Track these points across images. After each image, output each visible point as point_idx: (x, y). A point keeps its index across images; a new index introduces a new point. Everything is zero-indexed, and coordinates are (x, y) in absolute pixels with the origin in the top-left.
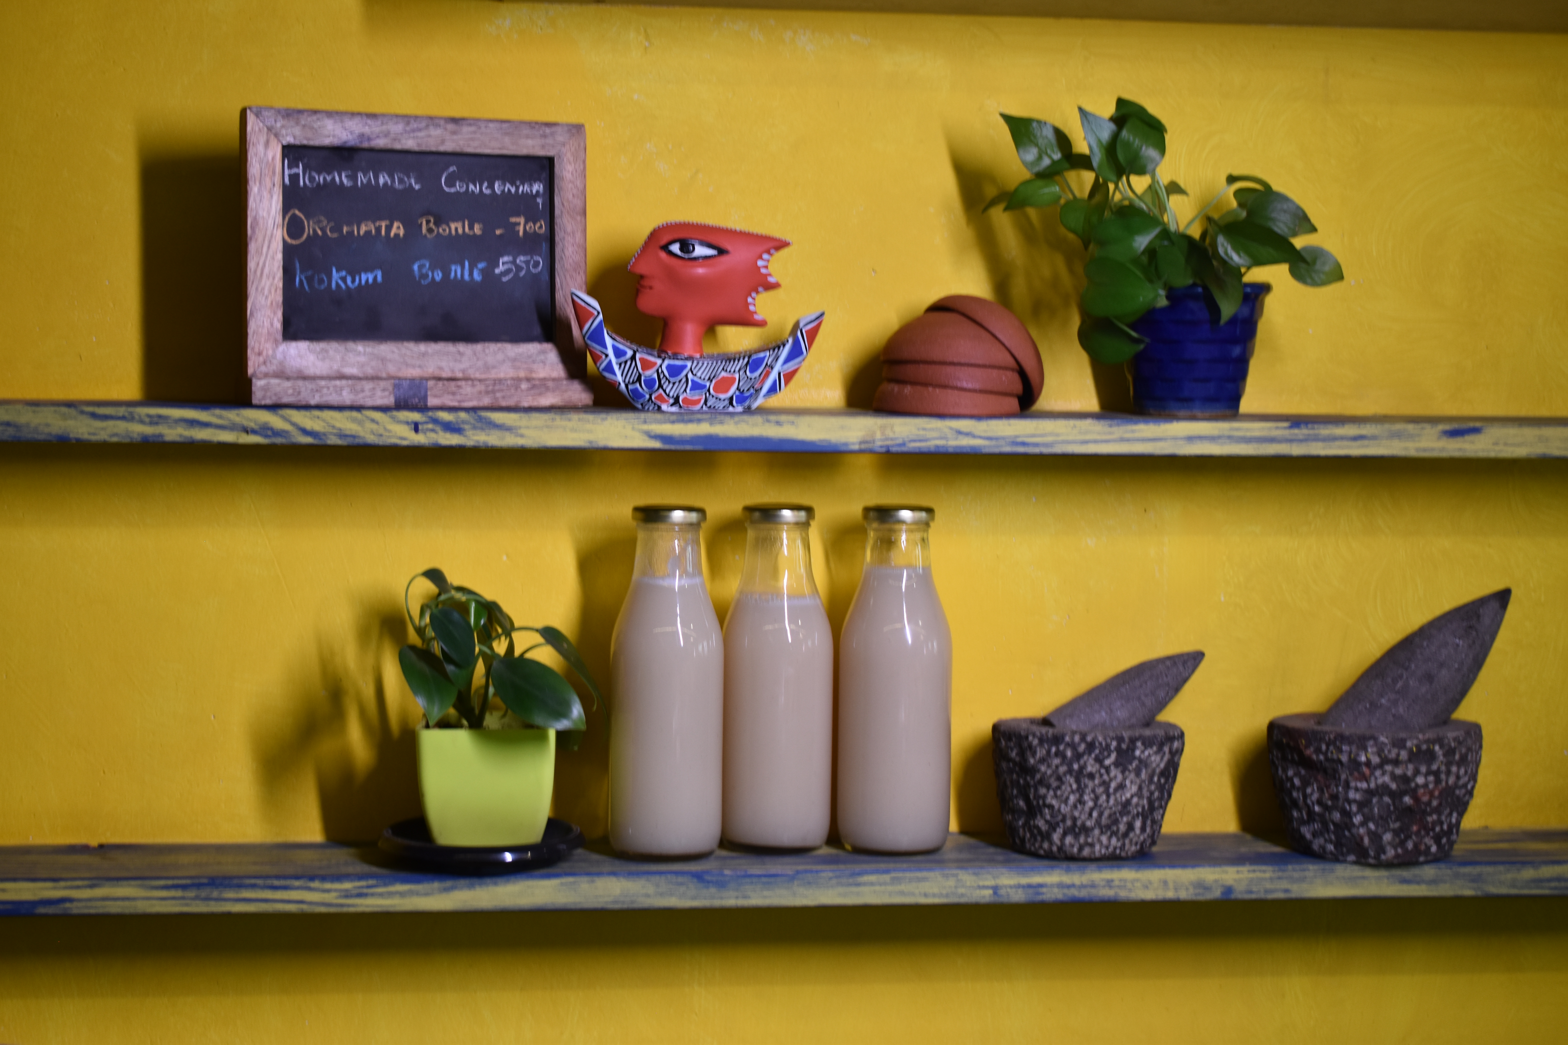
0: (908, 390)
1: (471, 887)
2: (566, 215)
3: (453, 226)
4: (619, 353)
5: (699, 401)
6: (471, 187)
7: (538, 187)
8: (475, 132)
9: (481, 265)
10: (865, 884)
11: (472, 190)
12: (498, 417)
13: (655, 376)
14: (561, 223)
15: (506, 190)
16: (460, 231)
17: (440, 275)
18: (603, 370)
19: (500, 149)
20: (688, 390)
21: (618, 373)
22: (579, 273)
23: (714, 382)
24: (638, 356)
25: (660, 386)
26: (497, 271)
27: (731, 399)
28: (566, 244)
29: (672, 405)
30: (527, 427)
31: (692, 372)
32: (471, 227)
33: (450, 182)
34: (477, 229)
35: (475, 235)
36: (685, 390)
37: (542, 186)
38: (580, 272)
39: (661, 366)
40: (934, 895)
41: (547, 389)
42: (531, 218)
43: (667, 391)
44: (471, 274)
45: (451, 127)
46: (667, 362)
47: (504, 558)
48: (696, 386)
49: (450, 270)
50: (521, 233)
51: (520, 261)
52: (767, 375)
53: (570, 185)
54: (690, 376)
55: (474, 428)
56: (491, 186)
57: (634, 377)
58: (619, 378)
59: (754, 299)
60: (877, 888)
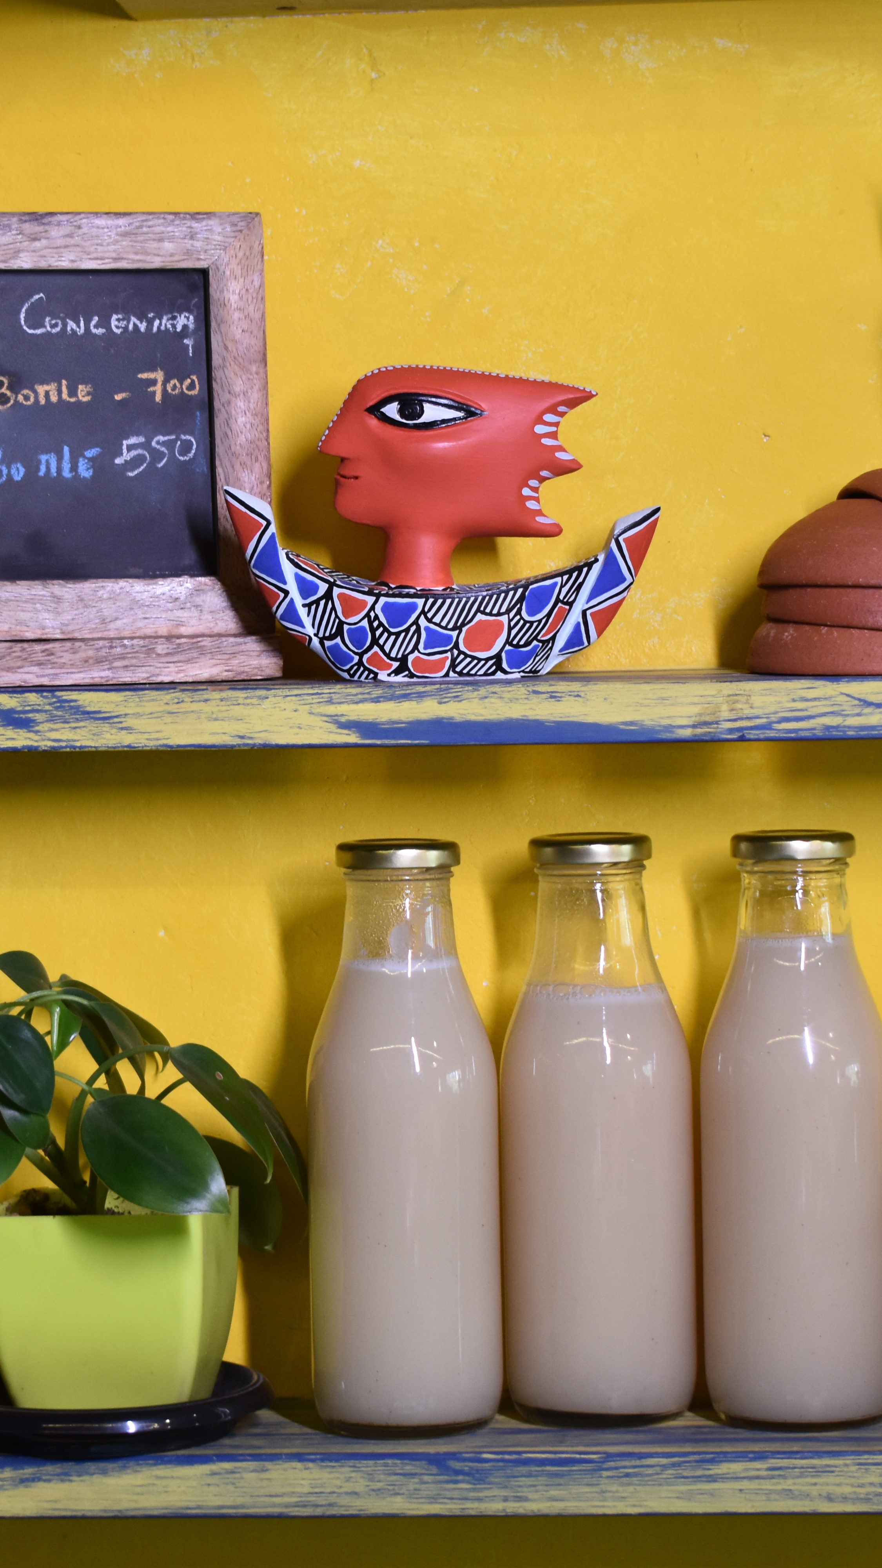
0: (789, 633)
1: (64, 1477)
2: (232, 363)
3: (41, 389)
4: (306, 589)
5: (440, 664)
6: (71, 325)
7: (185, 320)
8: (70, 236)
9: (91, 453)
10: (723, 1478)
11: (72, 329)
12: (89, 700)
13: (365, 623)
14: (224, 378)
15: (131, 327)
16: (54, 398)
17: (22, 471)
18: (283, 617)
19: (115, 260)
20: (421, 647)
21: (307, 621)
22: (257, 460)
23: (464, 629)
24: (336, 591)
25: (375, 641)
26: (118, 461)
27: (498, 657)
28: (233, 412)
29: (397, 672)
30: (138, 715)
31: (426, 618)
32: (73, 392)
33: (35, 320)
34: (83, 393)
35: (79, 402)
36: (416, 648)
37: (191, 318)
38: (259, 457)
39: (373, 608)
40: (845, 1499)
41: (202, 651)
42: (174, 372)
43: (387, 648)
44: (74, 468)
45: (30, 228)
46: (383, 600)
47: (162, 933)
48: (434, 640)
49: (39, 462)
50: (158, 398)
51: (158, 443)
52: (563, 617)
53: (236, 315)
54: (423, 622)
55: (52, 719)
56: (105, 322)
57: (332, 629)
58: (310, 631)
59: (535, 490)
60: (745, 1485)
